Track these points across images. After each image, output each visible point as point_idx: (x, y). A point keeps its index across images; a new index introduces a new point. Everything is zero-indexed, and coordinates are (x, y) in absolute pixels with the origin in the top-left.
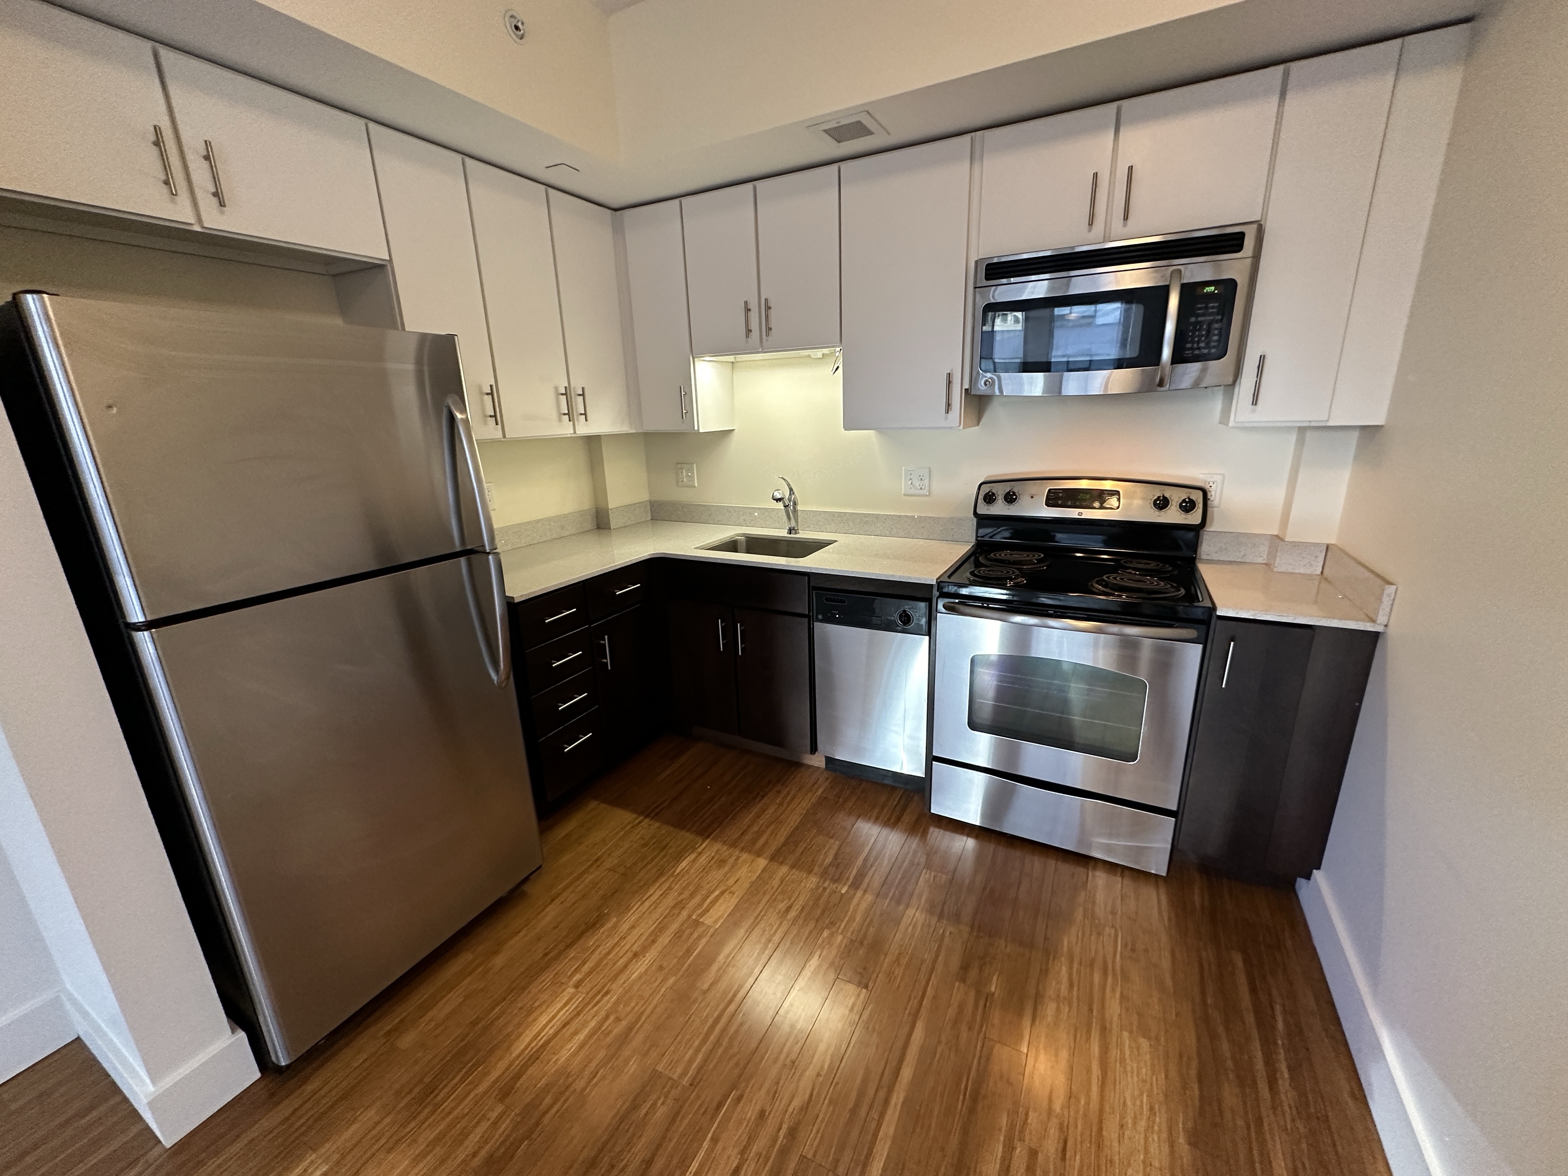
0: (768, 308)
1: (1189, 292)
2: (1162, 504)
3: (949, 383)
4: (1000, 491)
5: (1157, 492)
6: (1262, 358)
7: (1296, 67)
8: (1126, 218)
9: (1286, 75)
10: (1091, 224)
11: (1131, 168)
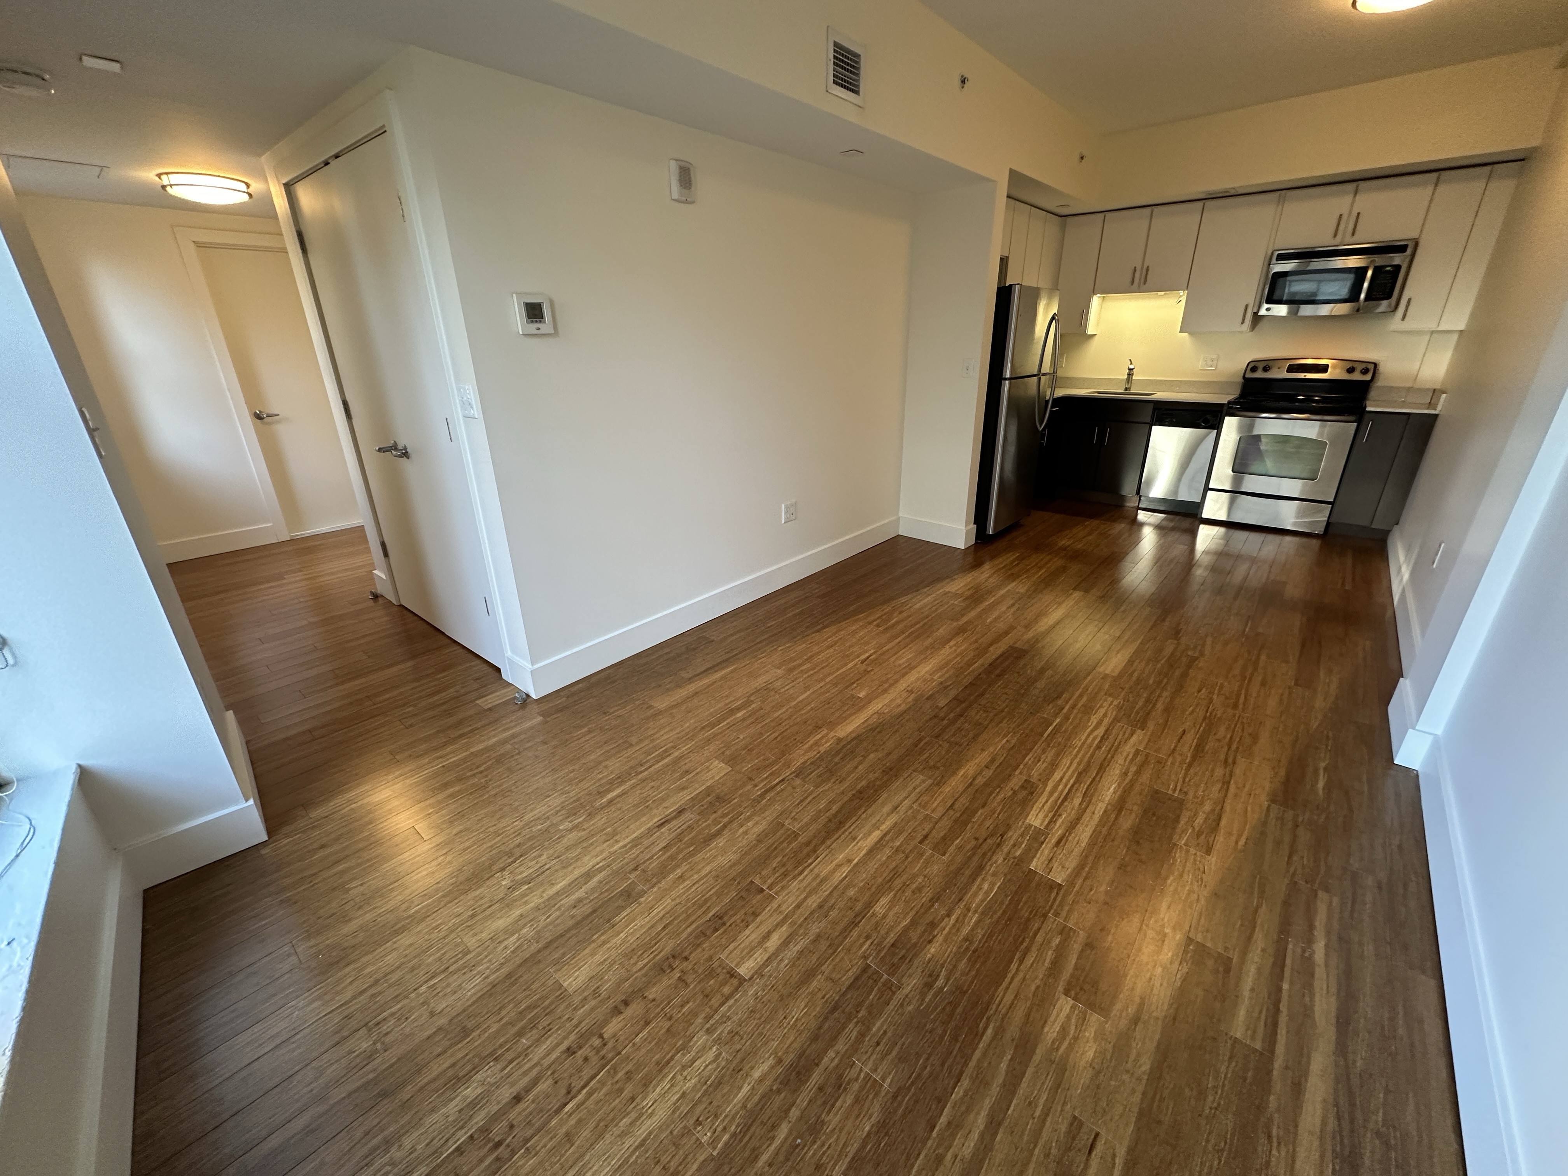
0: (1147, 270)
1: (1378, 270)
2: (1351, 370)
3: (1246, 310)
4: (1261, 366)
5: (1349, 365)
6: (1409, 300)
7: (1443, 173)
8: (1353, 234)
9: (1438, 179)
10: (1335, 235)
11: (1359, 214)
